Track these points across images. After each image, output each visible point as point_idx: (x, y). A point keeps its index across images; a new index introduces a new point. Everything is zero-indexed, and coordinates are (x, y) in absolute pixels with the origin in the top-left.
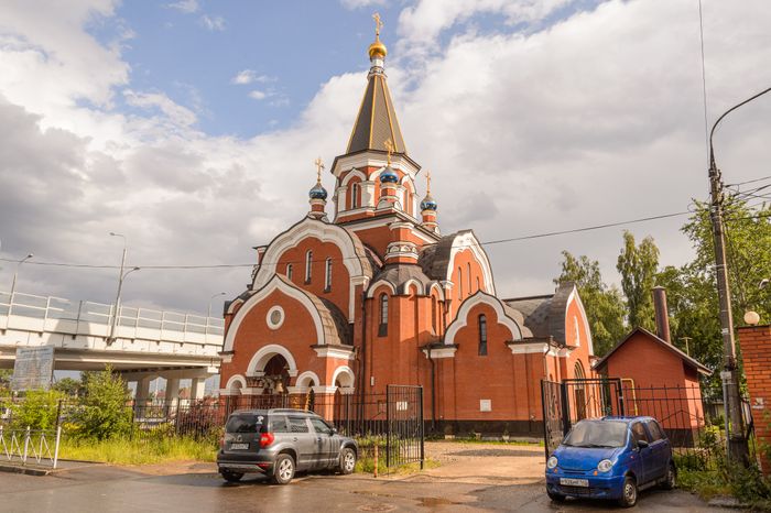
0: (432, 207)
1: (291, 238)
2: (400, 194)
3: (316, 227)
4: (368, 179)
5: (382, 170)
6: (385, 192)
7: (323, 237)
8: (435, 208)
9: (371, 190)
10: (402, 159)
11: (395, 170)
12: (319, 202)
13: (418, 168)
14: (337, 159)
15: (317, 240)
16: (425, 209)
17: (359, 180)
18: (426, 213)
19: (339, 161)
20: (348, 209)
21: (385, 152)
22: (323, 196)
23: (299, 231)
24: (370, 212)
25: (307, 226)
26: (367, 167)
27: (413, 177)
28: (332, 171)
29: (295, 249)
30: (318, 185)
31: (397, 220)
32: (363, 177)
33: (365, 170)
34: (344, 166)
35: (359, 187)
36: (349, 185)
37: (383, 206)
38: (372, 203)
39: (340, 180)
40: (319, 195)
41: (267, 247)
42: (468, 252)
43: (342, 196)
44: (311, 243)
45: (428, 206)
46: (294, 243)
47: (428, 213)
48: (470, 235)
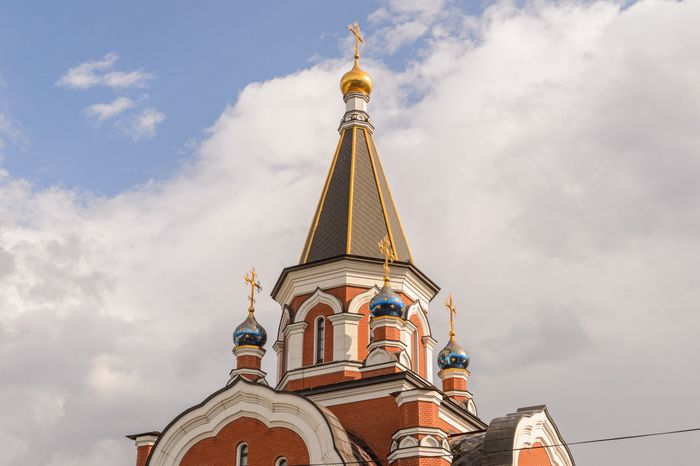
0: (460, 362)
1: (206, 418)
2: (406, 337)
3: (257, 399)
4: (345, 310)
5: (372, 294)
6: (380, 334)
7: (270, 418)
8: (465, 365)
9: (351, 329)
10: (408, 274)
11: (398, 293)
12: (251, 350)
13: (434, 289)
14: (286, 272)
15: (258, 423)
16: (446, 367)
17: (328, 310)
18: (449, 374)
19: (291, 276)
20: (307, 363)
21: (379, 261)
22: (259, 340)
23: (223, 405)
24: (353, 370)
25: (239, 395)
26: (344, 287)
27: (425, 306)
28: (274, 295)
29: (215, 440)
30: (250, 320)
31: (406, 386)
32: (336, 306)
33: (341, 293)
34: (300, 285)
35: (329, 323)
36: (309, 320)
37: (378, 360)
38: (353, 353)
39: (291, 309)
40: (250, 338)
41: (159, 436)
42: (540, 447)
43: (296, 341)
44: (245, 429)
45: (452, 361)
46: (212, 427)
47: (455, 373)
48: (541, 416)
